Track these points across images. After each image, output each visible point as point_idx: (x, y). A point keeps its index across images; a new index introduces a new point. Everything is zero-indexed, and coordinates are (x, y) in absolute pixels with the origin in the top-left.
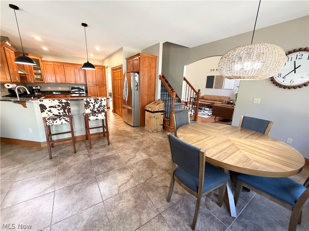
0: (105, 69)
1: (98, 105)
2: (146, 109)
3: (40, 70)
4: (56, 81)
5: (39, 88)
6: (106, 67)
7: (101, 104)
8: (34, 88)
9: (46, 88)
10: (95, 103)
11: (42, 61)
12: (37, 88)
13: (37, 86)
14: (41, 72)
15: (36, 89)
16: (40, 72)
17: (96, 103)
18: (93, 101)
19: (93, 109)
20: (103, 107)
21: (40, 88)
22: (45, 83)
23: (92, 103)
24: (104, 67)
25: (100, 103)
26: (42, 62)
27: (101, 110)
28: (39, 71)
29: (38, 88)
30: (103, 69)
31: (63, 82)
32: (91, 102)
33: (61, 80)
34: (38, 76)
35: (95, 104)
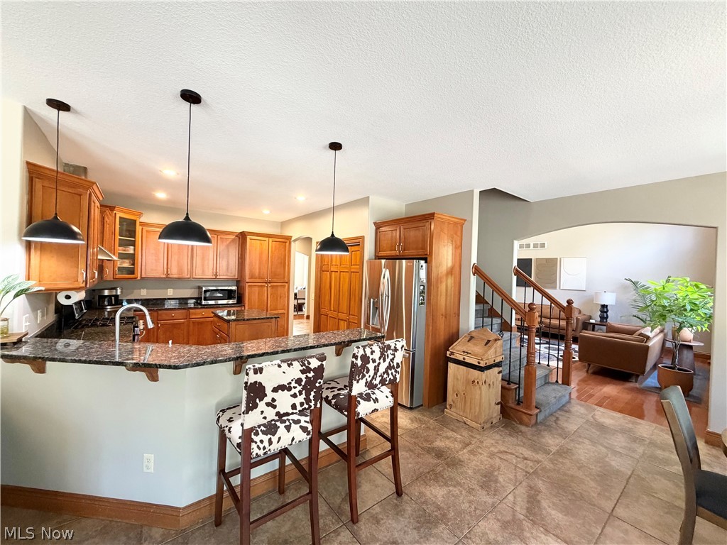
0: (290, 243)
1: (386, 364)
2: (452, 356)
3: (134, 246)
4: (168, 274)
5: (119, 293)
6: (292, 239)
7: (392, 360)
8: (106, 293)
9: (135, 291)
10: (380, 359)
11: (143, 224)
12: (114, 294)
13: (115, 289)
14: (134, 250)
15: (110, 297)
16: (132, 252)
17: (382, 361)
18: (377, 355)
19: (373, 378)
20: (394, 369)
21: (122, 292)
22: (139, 278)
23: (374, 361)
24: (289, 238)
25: (391, 357)
26: (141, 227)
27: (388, 379)
28: (131, 250)
29: (116, 292)
30: (287, 244)
31: (186, 275)
32: (372, 359)
33: (180, 270)
34: (124, 262)
35: (379, 363)
